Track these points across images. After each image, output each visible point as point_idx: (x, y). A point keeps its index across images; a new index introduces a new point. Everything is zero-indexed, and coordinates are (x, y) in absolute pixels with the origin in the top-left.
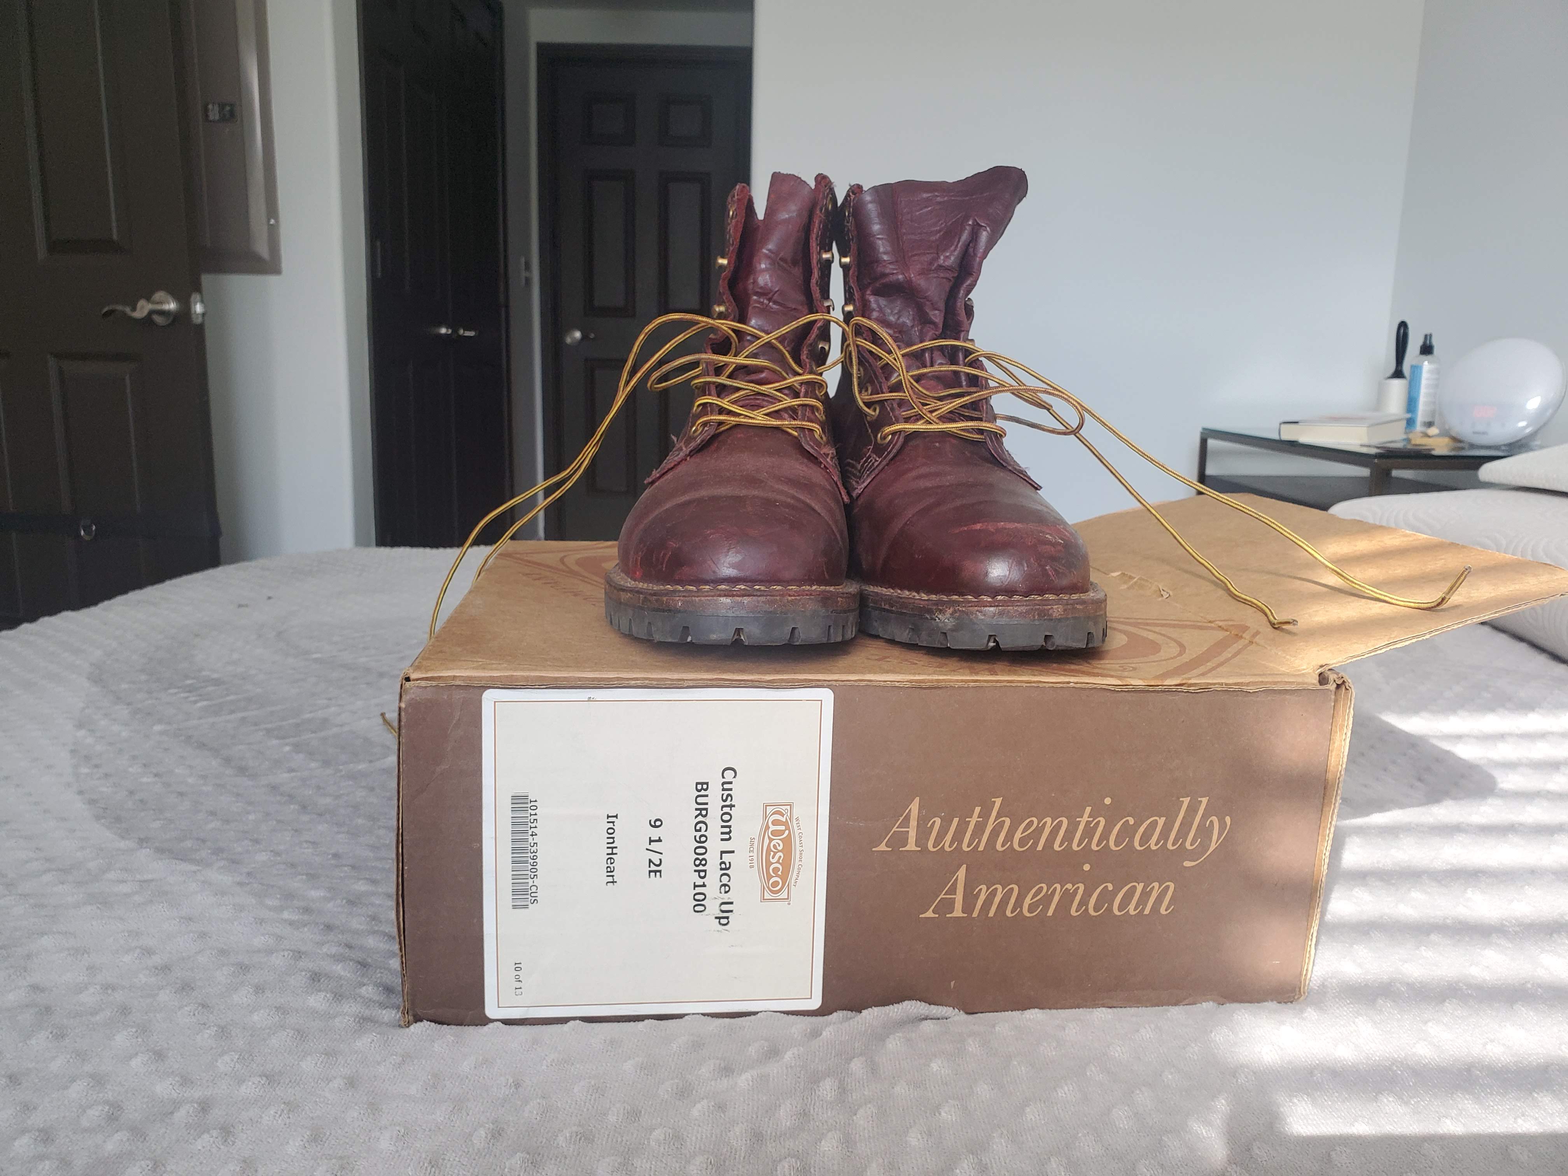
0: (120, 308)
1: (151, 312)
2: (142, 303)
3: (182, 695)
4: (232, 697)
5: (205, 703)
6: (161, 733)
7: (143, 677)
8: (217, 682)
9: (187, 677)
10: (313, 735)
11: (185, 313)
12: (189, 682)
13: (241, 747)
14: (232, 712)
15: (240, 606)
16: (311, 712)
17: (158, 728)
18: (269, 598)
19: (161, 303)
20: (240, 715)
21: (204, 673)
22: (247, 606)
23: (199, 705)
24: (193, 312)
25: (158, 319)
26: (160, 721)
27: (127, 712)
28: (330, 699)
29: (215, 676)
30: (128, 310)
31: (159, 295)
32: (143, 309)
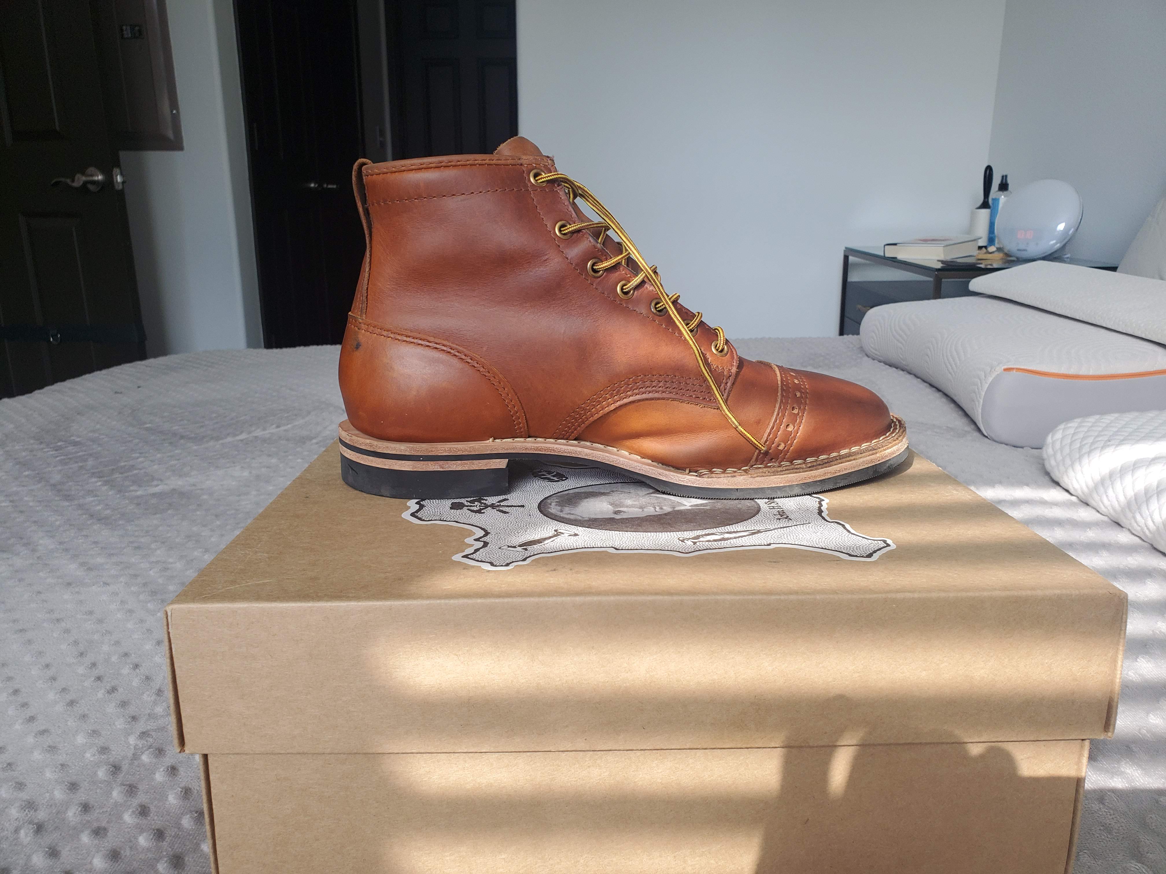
0: (63, 179)
1: (85, 183)
2: (78, 176)
3: (51, 453)
4: (80, 454)
5: (62, 457)
6: (27, 476)
7: (32, 441)
8: (75, 444)
9: (60, 440)
10: (120, 475)
11: (109, 182)
12: (59, 444)
13: (70, 484)
14: (77, 462)
15: (116, 393)
16: (126, 461)
17: (27, 473)
18: (139, 387)
19: (92, 175)
20: (81, 464)
21: (72, 438)
22: (121, 393)
23: (58, 459)
24: (115, 181)
25: (91, 187)
26: (28, 469)
27: (11, 464)
28: (141, 453)
29: (78, 439)
30: (68, 181)
31: (91, 170)
32: (80, 180)
